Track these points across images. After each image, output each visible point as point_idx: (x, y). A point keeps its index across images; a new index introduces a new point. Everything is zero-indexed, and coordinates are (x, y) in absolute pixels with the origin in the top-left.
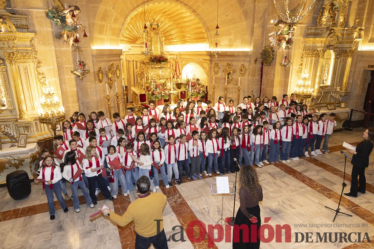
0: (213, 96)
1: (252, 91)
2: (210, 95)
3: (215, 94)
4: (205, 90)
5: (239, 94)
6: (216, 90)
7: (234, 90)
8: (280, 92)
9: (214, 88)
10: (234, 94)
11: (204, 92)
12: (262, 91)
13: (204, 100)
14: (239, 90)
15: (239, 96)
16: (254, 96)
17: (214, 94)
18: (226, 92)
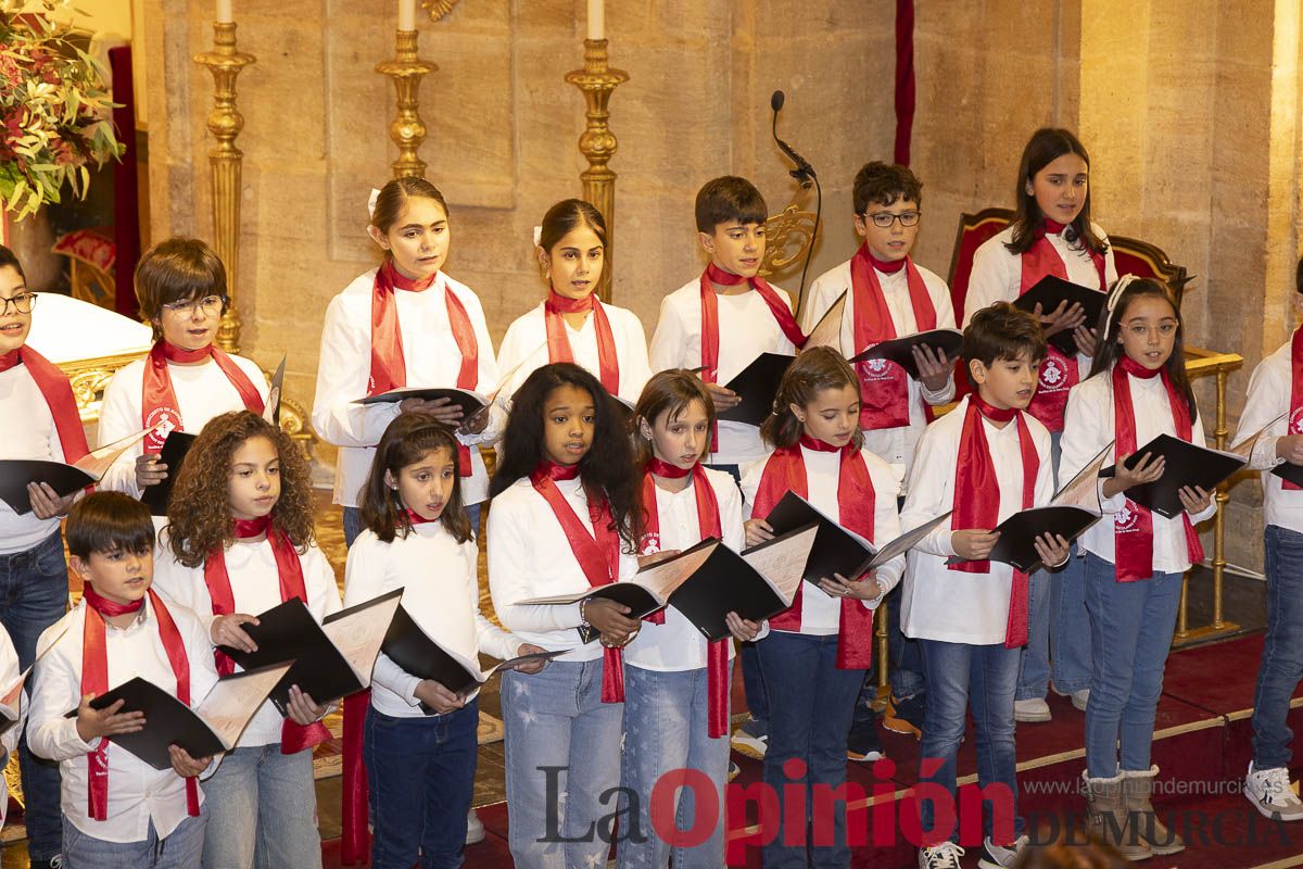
0: (227, 200)
1: (777, 101)
2: (177, 181)
3: (258, 156)
4: (103, 104)
5: (598, 144)
6: (259, 109)
7: (522, 94)
8: (1170, 97)
9: (226, 79)
10: (531, 154)
11: (83, 146)
12: (923, 94)
13: (99, 258)
14: (601, 98)
15: (610, 179)
16: (803, 172)
17: (237, 156)
18: (407, 132)
